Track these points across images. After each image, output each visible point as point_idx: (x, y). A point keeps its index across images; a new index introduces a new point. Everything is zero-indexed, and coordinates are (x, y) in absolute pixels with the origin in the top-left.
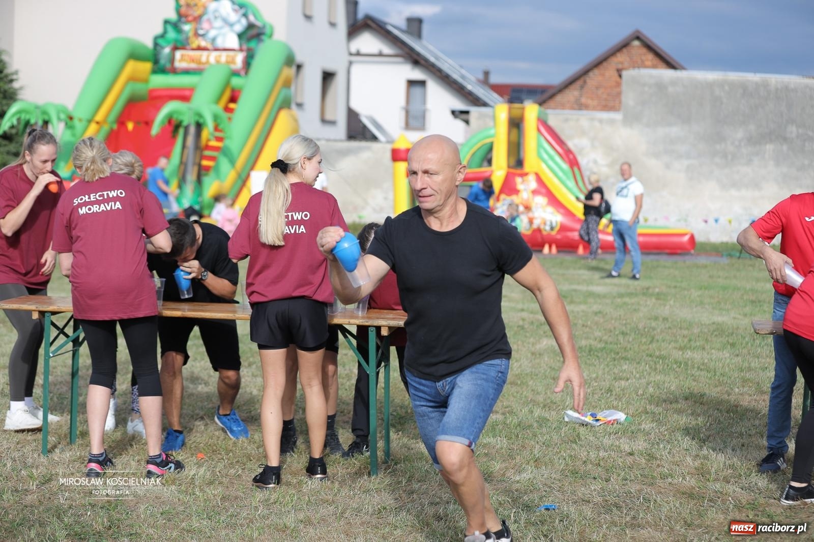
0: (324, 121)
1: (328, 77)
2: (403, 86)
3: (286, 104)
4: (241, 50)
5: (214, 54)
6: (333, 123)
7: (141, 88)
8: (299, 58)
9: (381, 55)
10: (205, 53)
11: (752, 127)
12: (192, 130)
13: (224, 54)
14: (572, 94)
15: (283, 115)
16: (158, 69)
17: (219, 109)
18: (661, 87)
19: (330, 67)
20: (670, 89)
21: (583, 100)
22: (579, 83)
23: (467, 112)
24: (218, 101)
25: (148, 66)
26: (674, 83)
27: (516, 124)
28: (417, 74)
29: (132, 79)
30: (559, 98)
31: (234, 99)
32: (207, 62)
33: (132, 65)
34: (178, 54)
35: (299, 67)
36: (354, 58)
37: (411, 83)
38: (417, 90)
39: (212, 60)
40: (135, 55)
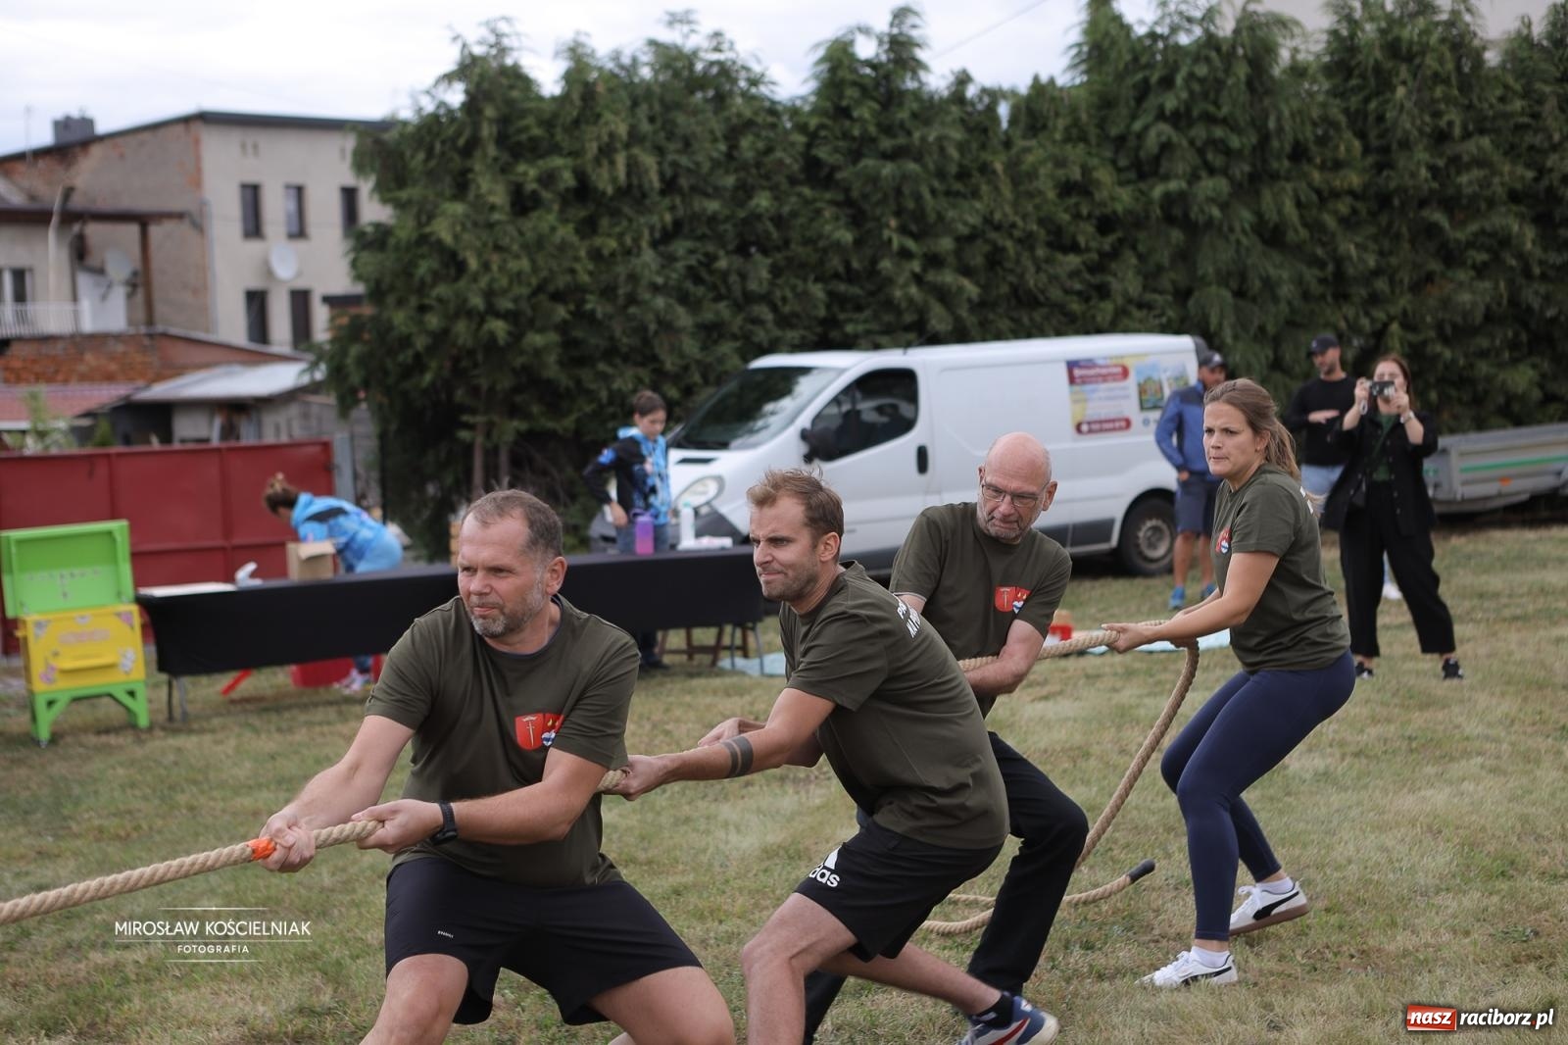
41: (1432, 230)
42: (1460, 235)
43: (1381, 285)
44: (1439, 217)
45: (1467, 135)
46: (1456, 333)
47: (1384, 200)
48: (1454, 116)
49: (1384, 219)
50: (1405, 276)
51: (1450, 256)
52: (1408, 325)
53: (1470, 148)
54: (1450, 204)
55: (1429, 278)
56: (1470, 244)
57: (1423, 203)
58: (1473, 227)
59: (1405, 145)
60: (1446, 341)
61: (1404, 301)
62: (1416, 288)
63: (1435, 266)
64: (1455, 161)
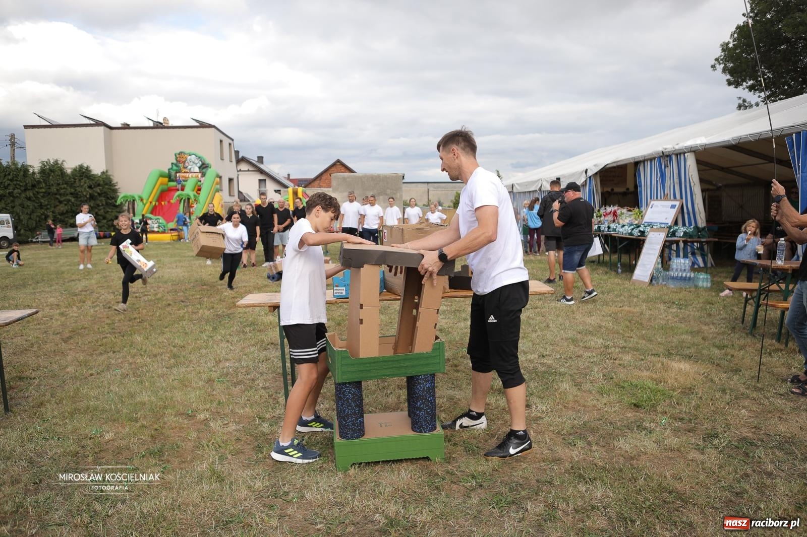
0: (230, 195)
1: (231, 180)
2: (258, 181)
3: (218, 191)
4: (200, 173)
5: (191, 174)
6: (234, 196)
7: (165, 187)
8: (220, 174)
9: (248, 171)
10: (187, 174)
11: (375, 191)
12: (186, 201)
13: (194, 174)
14: (317, 183)
15: (217, 194)
16: (170, 180)
17: (195, 193)
18: (344, 179)
19: (231, 177)
20: (348, 180)
21: (321, 184)
22: (319, 178)
23: (280, 191)
24: (193, 191)
25: (167, 179)
26: (349, 177)
27: (295, 193)
28: (262, 177)
29: (162, 184)
30: (312, 184)
31: (199, 190)
32: (188, 177)
33: (161, 179)
34: (178, 175)
35: (220, 177)
36: (240, 173)
37: (260, 180)
38: (263, 183)
39: (190, 176)
40: (162, 175)
41: (57, 198)
42: (62, 199)
43: (49, 207)
44: (58, 196)
45: (63, 184)
46: (62, 214)
47: (49, 194)
48: (60, 181)
49: (49, 196)
50: (53, 205)
51: (60, 202)
52: (53, 212)
53: (62, 186)
54: (60, 195)
55: (57, 206)
56: (64, 201)
57: (56, 194)
58: (64, 198)
59: (52, 185)
60: (59, 215)
61: (52, 209)
62: (55, 207)
63: (58, 204)
64: (61, 188)
